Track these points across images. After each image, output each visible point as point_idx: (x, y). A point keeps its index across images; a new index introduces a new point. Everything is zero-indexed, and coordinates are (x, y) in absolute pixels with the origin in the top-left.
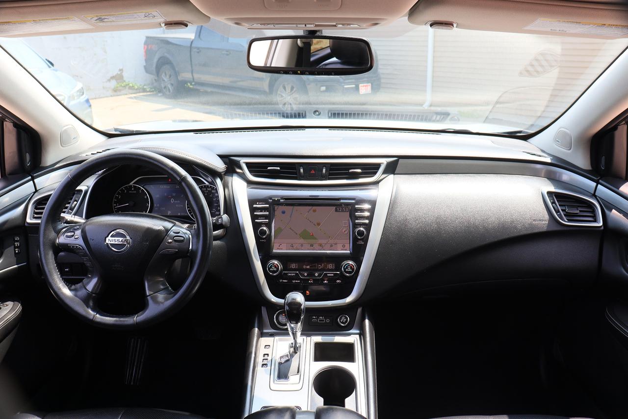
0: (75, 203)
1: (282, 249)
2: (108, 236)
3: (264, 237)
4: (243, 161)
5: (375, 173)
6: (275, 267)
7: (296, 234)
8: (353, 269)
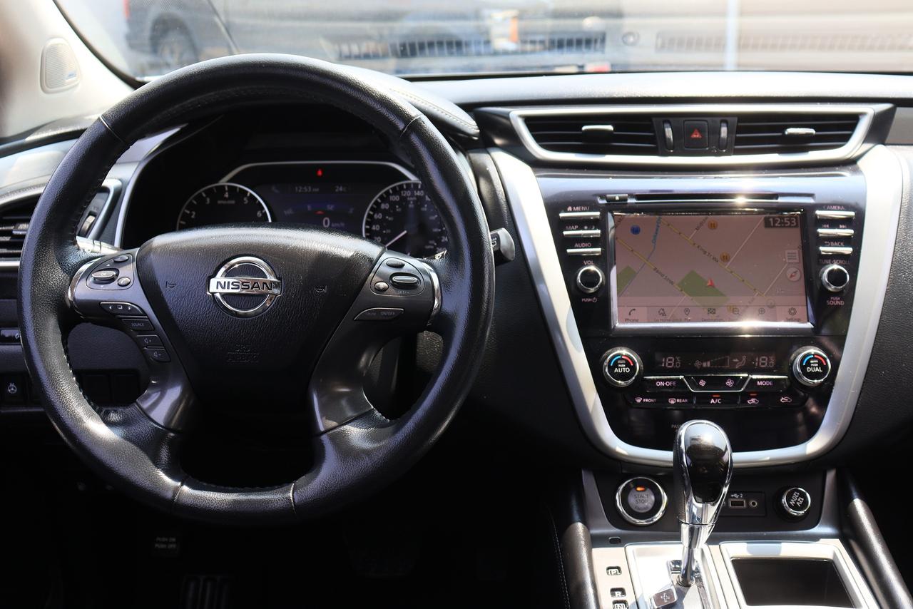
0: (91, 219)
1: (637, 321)
2: (214, 275)
3: (592, 290)
4: (516, 116)
5: (846, 138)
6: (627, 364)
7: (672, 283)
8: (825, 368)
